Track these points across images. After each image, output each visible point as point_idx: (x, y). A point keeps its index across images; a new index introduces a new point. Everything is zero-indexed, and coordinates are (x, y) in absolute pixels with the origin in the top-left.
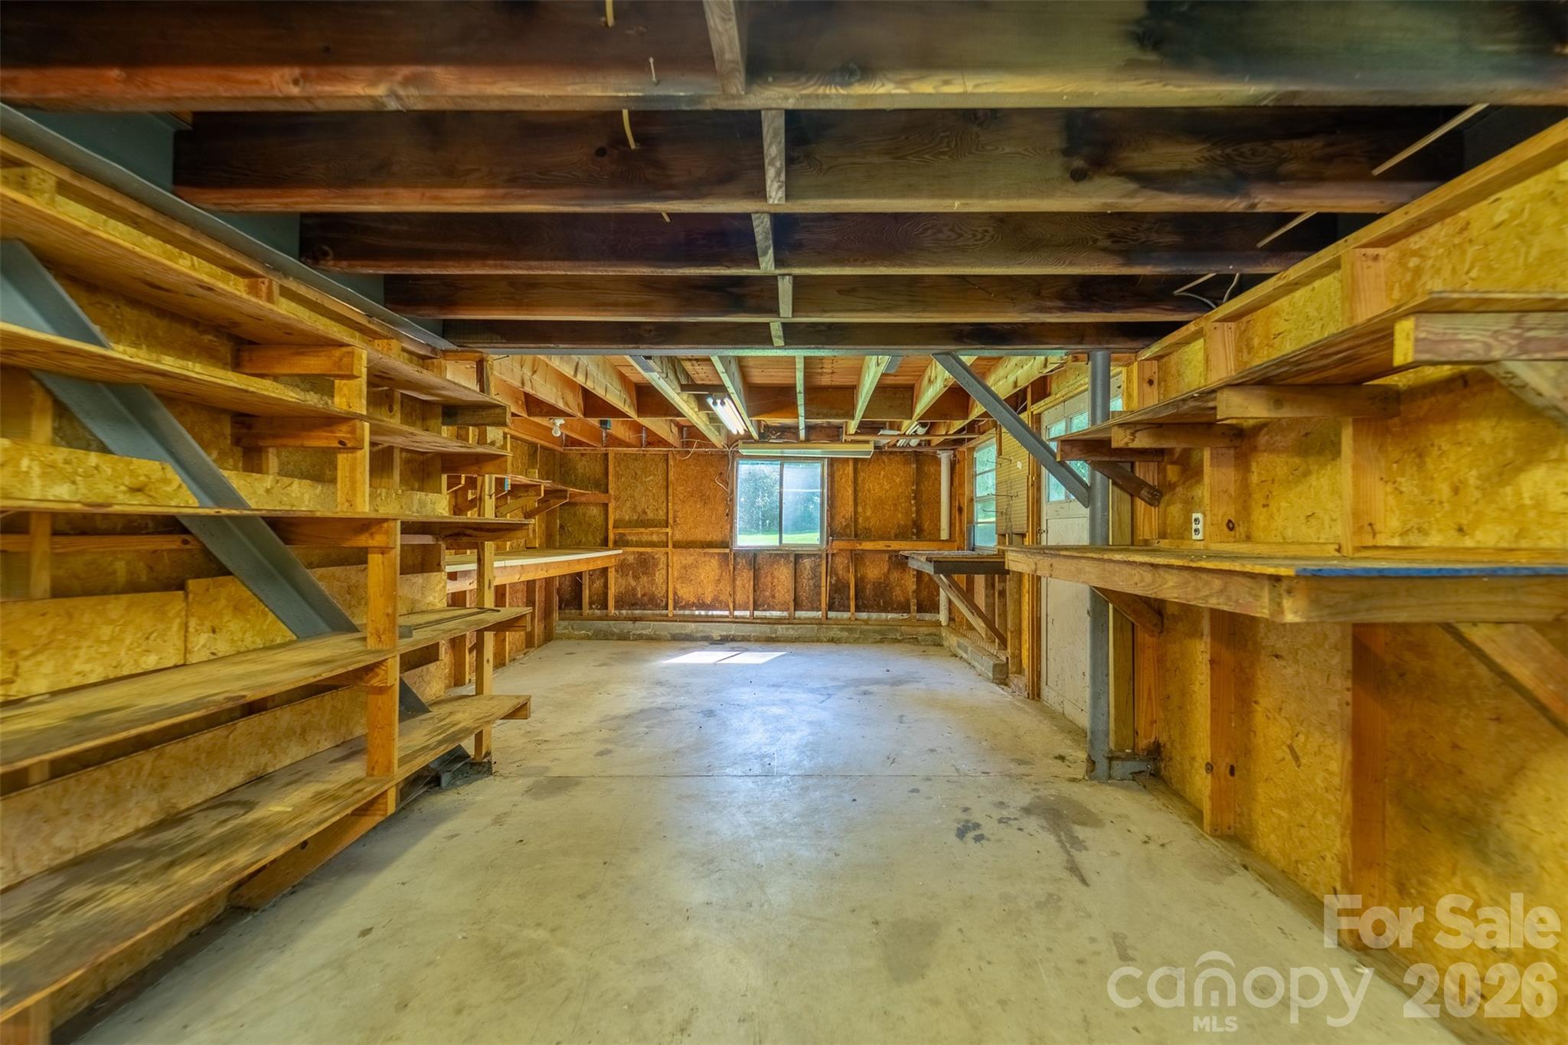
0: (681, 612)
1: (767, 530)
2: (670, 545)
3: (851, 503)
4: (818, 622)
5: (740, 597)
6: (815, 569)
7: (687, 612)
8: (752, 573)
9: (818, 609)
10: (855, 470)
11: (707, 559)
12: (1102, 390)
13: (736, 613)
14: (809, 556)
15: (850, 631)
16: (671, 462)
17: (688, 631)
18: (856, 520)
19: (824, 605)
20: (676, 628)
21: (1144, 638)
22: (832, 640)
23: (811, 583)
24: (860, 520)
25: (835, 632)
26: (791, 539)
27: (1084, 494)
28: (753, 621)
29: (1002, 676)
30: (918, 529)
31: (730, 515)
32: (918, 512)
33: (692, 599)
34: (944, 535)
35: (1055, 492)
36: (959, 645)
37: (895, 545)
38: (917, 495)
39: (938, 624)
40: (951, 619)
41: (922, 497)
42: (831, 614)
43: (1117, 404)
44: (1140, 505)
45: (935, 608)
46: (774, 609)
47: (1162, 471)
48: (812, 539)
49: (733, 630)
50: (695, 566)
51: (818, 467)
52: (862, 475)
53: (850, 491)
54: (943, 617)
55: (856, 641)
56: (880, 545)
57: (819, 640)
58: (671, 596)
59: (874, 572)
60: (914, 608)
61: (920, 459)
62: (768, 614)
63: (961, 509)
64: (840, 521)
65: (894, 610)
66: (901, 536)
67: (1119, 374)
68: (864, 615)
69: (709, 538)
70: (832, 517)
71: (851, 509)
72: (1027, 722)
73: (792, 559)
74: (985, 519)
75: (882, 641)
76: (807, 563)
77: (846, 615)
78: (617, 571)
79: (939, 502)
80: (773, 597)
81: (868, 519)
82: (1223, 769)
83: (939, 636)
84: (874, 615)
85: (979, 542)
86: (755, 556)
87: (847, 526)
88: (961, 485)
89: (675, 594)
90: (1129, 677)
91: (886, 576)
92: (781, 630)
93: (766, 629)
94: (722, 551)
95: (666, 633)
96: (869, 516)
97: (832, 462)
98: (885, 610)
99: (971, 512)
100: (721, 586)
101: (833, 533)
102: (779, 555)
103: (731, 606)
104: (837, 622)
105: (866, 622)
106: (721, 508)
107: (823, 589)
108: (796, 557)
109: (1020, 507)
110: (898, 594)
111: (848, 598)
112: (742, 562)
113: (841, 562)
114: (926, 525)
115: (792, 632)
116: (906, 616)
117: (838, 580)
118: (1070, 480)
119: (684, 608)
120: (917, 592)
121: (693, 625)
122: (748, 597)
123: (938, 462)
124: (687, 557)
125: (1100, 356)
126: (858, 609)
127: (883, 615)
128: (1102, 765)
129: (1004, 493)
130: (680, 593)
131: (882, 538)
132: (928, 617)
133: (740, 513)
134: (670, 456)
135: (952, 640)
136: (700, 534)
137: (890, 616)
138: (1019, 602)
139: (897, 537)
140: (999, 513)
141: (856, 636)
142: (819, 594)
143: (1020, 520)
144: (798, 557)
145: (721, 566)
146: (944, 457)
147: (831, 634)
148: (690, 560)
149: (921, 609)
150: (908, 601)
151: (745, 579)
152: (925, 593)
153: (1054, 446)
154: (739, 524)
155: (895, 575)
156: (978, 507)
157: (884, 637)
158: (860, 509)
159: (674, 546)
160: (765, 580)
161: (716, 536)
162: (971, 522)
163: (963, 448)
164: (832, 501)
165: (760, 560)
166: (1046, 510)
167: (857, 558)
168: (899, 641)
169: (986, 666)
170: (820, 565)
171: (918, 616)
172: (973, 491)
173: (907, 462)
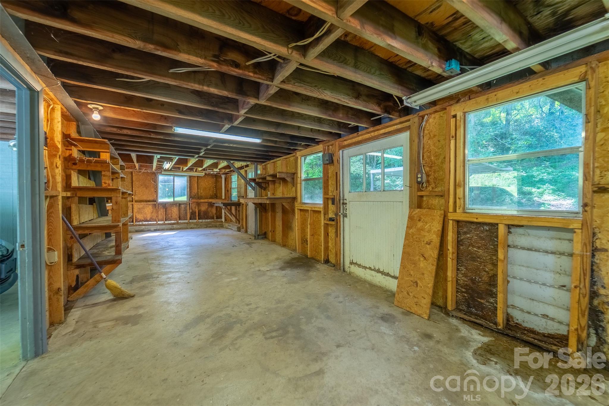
0: (138, 223)
1: (169, 197)
2: (134, 201)
3: (196, 188)
4: (187, 223)
5: (160, 217)
6: (185, 208)
7: (140, 223)
8: (164, 210)
9: (187, 220)
10: (198, 179)
11: (148, 206)
12: (256, 170)
13: (158, 222)
14: (183, 204)
15: (197, 225)
16: (134, 174)
17: (142, 229)
18: (198, 194)
19: (188, 218)
20: (137, 228)
21: (263, 214)
22: (191, 228)
23: (184, 212)
24: (199, 194)
25: (192, 226)
26: (178, 199)
27: (254, 189)
28: (164, 224)
29: (239, 230)
30: (216, 196)
31: (156, 192)
32: (216, 191)
33: (142, 219)
34: (223, 198)
35: (249, 188)
36: (228, 226)
37: (210, 200)
38: (216, 187)
39: (222, 222)
40: (226, 220)
41: (217, 188)
42: (190, 221)
43: (259, 172)
44: (263, 190)
45: (221, 218)
46: (172, 220)
47: (266, 185)
48: (184, 199)
49: (158, 227)
50: (143, 208)
51: (186, 178)
52: (199, 181)
53: (196, 185)
54: (223, 220)
55: (199, 228)
56: (206, 200)
57: (187, 228)
58: (134, 218)
59: (203, 208)
60: (215, 218)
61: (217, 177)
62: (170, 222)
63: (228, 191)
64: (193, 194)
65: (209, 219)
66: (211, 198)
67: (259, 167)
68: (201, 221)
69: (148, 199)
70: (191, 192)
71: (196, 190)
72: (244, 236)
73: (178, 205)
74: (234, 194)
75: (206, 227)
76: (183, 206)
77: (195, 221)
78: (111, 210)
79: (222, 189)
80: (172, 217)
81: (201, 193)
82: (272, 231)
83: (222, 225)
84: (204, 221)
85: (233, 199)
86: (165, 204)
87: (195, 195)
88: (228, 184)
89: (136, 217)
90: (261, 221)
91: (207, 209)
92: (175, 226)
93: (170, 226)
94: (154, 203)
95: (133, 230)
96: (202, 192)
97: (190, 177)
98: (207, 219)
99: (231, 192)
100: (153, 214)
101: (191, 197)
102: (174, 204)
103: (157, 220)
104: (193, 223)
105: (201, 222)
106: (153, 190)
107: (188, 214)
108: (179, 205)
109: (243, 190)
110: (210, 214)
111: (196, 216)
112: (160, 206)
113: (194, 206)
114: (218, 195)
115: (178, 227)
116: (213, 220)
117: (193, 211)
118: (251, 186)
119: (139, 222)
120: (216, 213)
121: (144, 227)
122: (163, 217)
123: (221, 178)
124: (141, 205)
125: (256, 164)
126: (199, 219)
127: (206, 220)
128: (257, 237)
129: (239, 187)
130: (138, 217)
131: (206, 198)
132: (219, 220)
133: (160, 191)
134: (133, 172)
135: (227, 225)
136: (145, 198)
137: (208, 220)
138: (243, 212)
139: (210, 198)
140: (238, 192)
141: (198, 226)
142: (187, 215)
143: (243, 193)
144: (180, 205)
145: (153, 208)
146: (223, 176)
147: (191, 226)
148: (141, 206)
149: (217, 218)
150: (213, 216)
151: (161, 212)
152: (218, 214)
153: (248, 179)
154: (160, 194)
155: (210, 209)
156: (232, 190)
157: (207, 226)
158: (199, 190)
159: (135, 202)
160: (169, 212)
161: (151, 198)
162: (231, 194)
163: (229, 175)
164: (191, 187)
165: (167, 206)
166: (248, 191)
167: (198, 204)
168: (211, 227)
169: (235, 228)
170: (187, 207)
171: (216, 220)
172: (231, 186)
173: (213, 178)
